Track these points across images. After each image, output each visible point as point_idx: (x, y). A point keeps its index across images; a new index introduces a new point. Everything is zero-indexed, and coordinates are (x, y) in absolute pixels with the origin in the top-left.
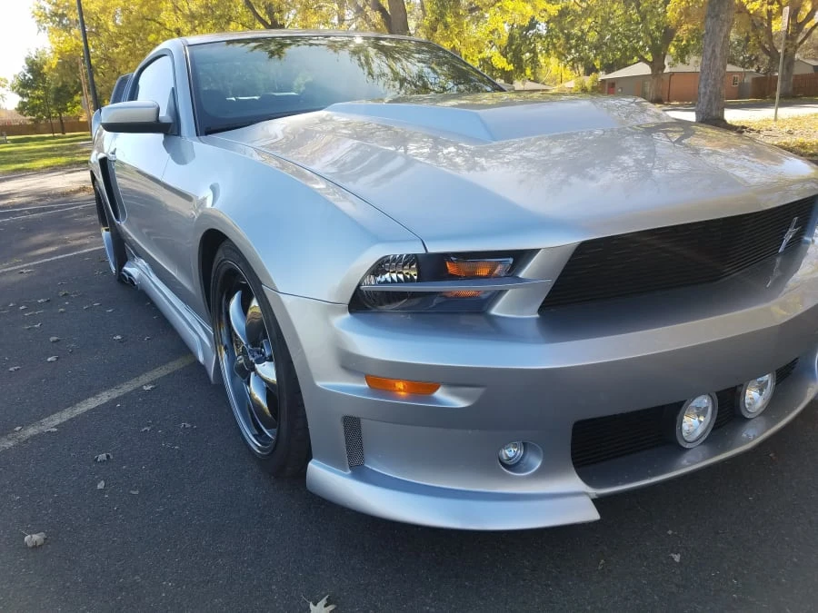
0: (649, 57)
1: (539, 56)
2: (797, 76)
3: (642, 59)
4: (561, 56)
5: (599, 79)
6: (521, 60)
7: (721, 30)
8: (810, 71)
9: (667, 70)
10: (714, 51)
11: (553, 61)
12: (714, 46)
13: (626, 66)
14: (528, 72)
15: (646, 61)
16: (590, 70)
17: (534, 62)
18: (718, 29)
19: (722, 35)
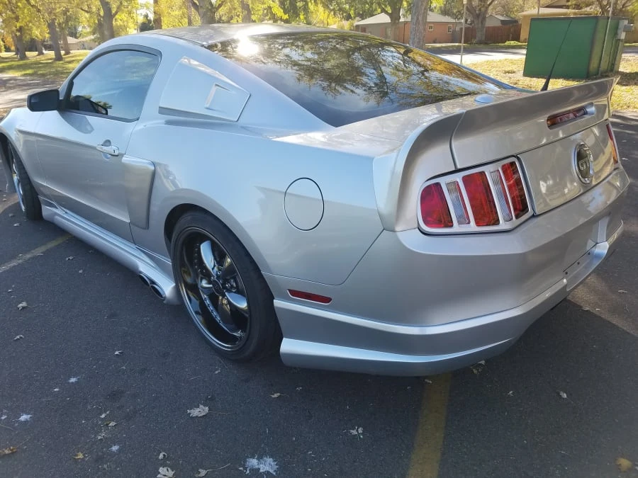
0: (389, 9)
1: (310, 4)
2: (488, 27)
3: (383, 11)
4: (326, 6)
5: (354, 25)
6: (296, 7)
7: (422, 5)
8: (499, 24)
9: (402, 20)
10: (418, 19)
11: (321, 8)
12: (418, 15)
13: (372, 15)
14: (302, 17)
15: (386, 13)
16: (348, 17)
17: (306, 9)
18: (420, 4)
19: (423, 8)
